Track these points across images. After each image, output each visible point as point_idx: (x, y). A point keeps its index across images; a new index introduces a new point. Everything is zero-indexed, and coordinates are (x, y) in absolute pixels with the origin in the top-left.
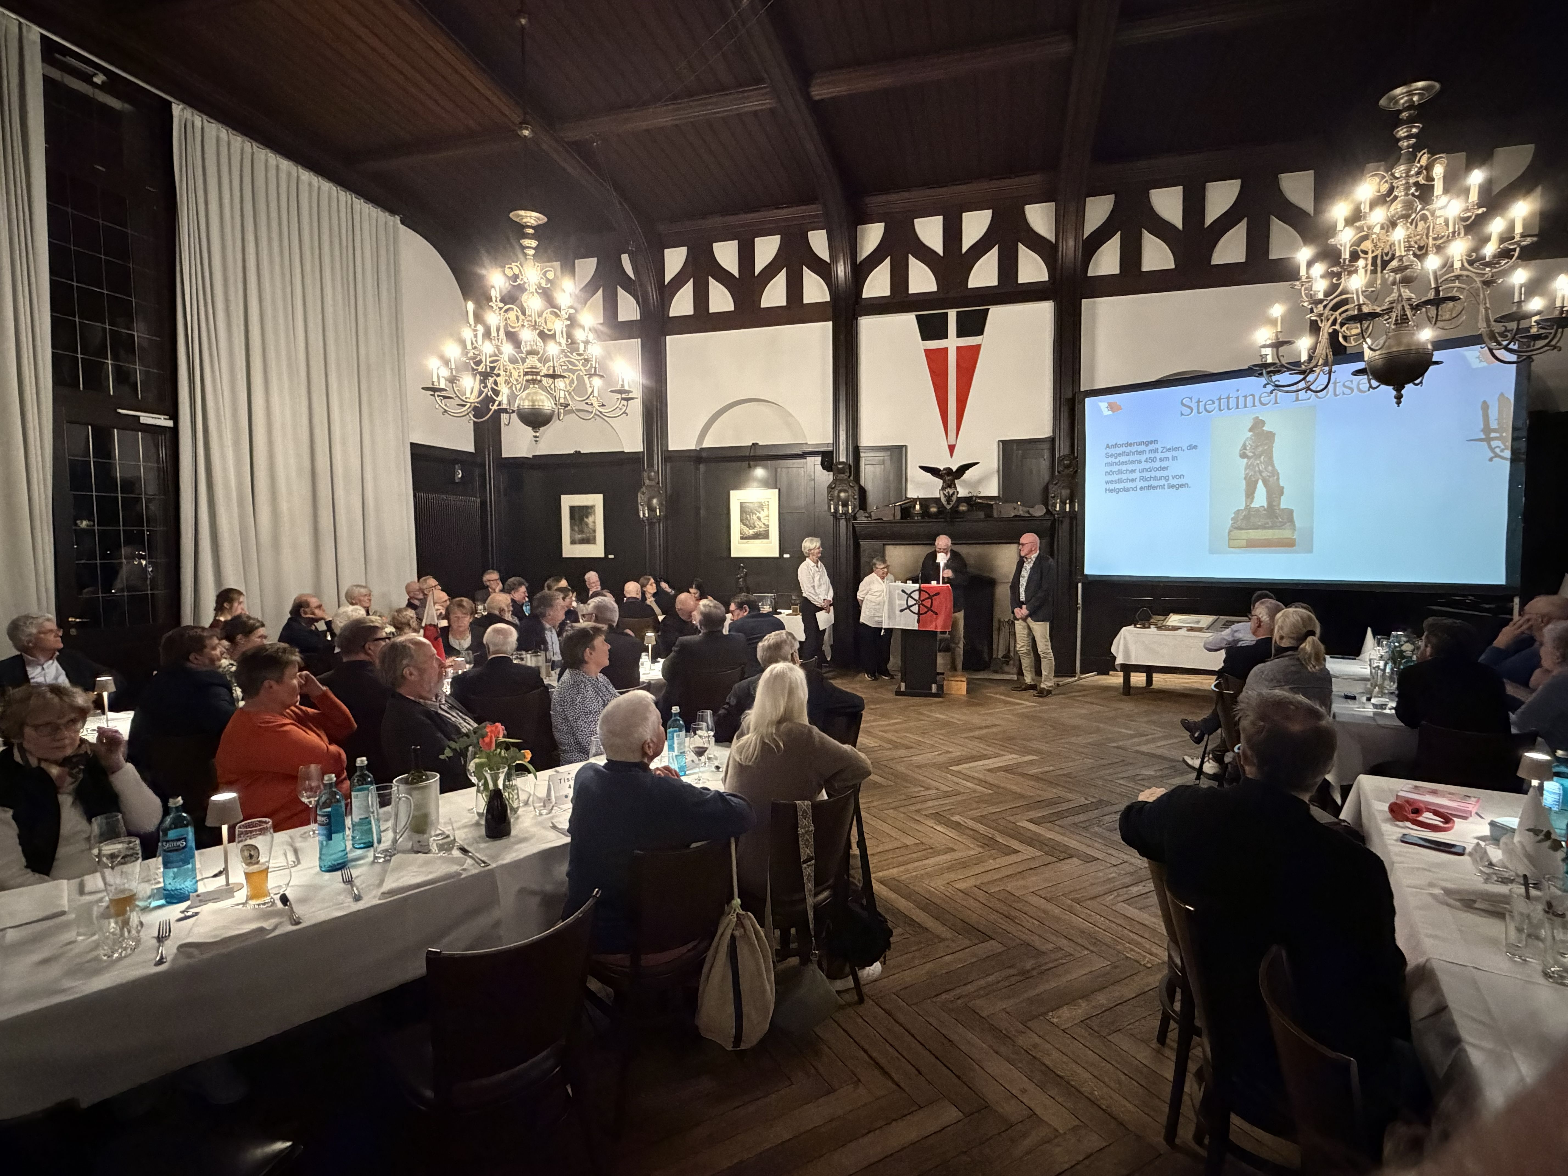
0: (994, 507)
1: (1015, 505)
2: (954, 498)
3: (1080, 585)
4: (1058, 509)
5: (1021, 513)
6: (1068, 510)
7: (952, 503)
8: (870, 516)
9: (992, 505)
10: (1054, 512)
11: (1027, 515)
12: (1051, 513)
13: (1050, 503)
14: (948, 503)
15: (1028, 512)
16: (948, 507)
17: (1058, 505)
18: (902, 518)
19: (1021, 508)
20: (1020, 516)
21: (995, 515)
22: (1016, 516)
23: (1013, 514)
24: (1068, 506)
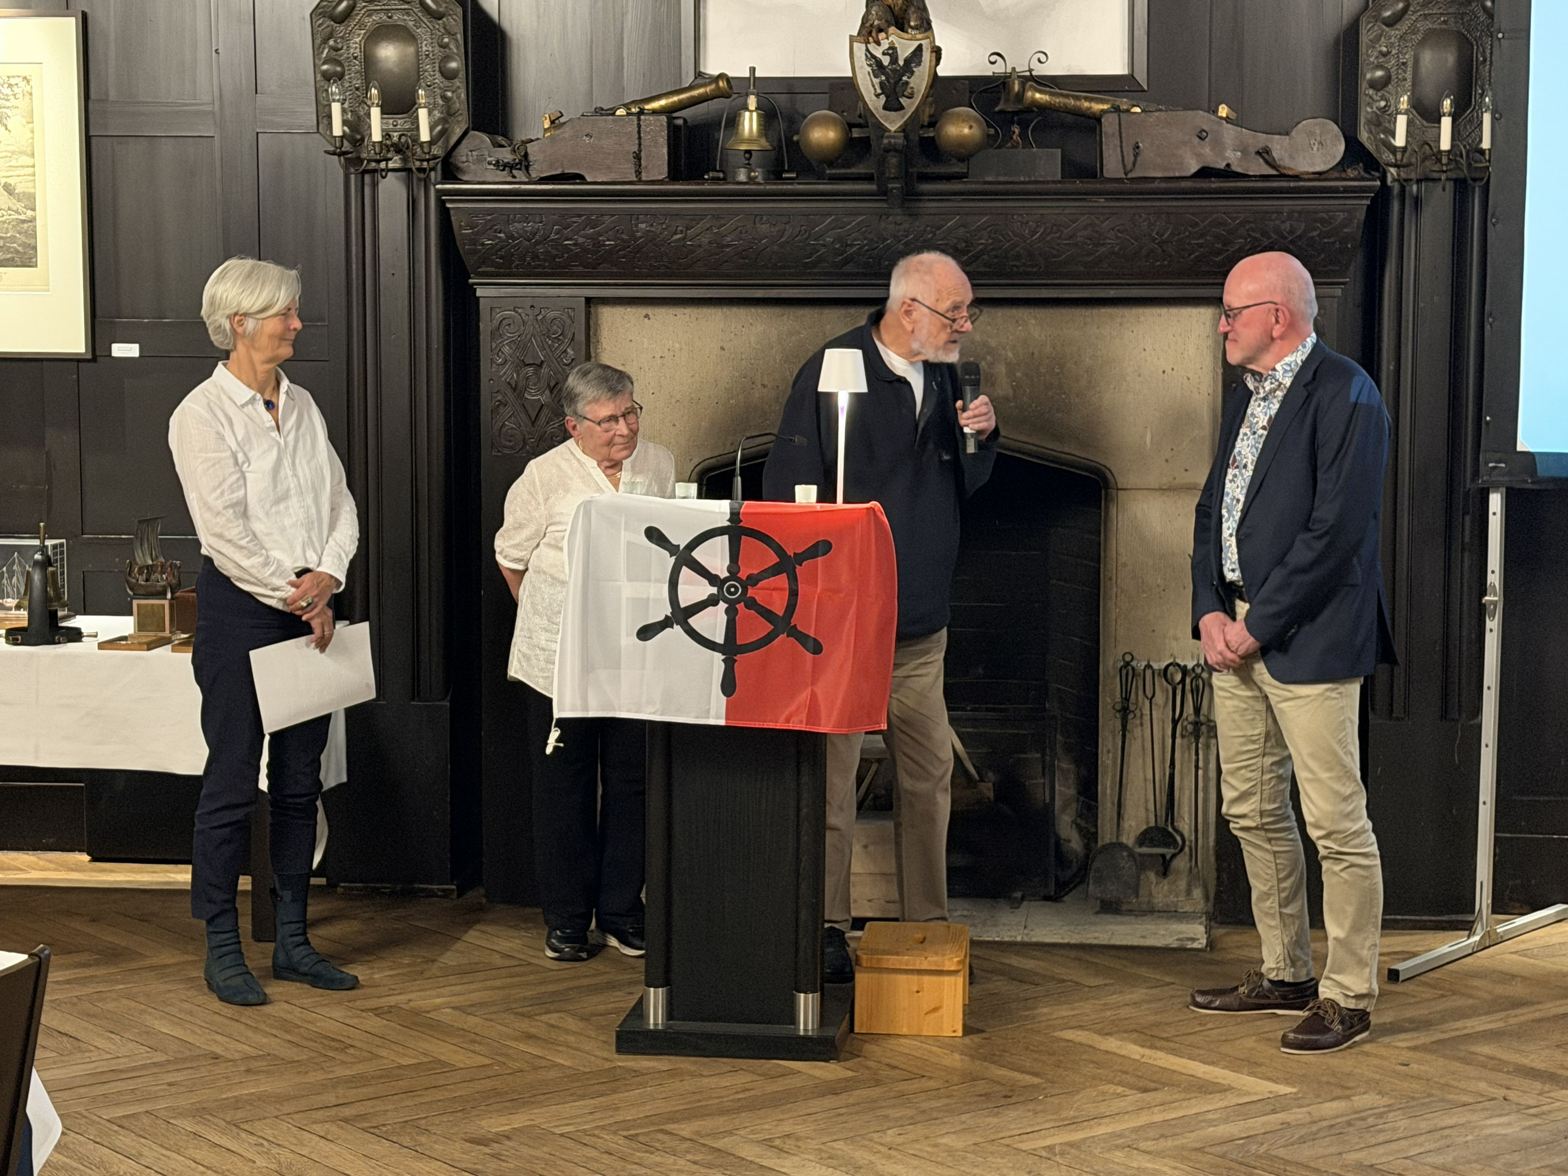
0: (1109, 124)
1: (1200, 118)
2: (919, 81)
3: (1496, 501)
4: (1400, 141)
5: (1232, 158)
6: (1445, 144)
7: (910, 105)
8: (524, 163)
9: (1097, 119)
10: (1387, 157)
11: (1259, 168)
12: (1372, 164)
13: (1366, 112)
14: (893, 105)
15: (1264, 153)
16: (893, 123)
17: (1401, 122)
18: (675, 174)
19: (1230, 133)
20: (1227, 173)
21: (1112, 167)
22: (1205, 173)
23: (1193, 167)
24: (1446, 123)
